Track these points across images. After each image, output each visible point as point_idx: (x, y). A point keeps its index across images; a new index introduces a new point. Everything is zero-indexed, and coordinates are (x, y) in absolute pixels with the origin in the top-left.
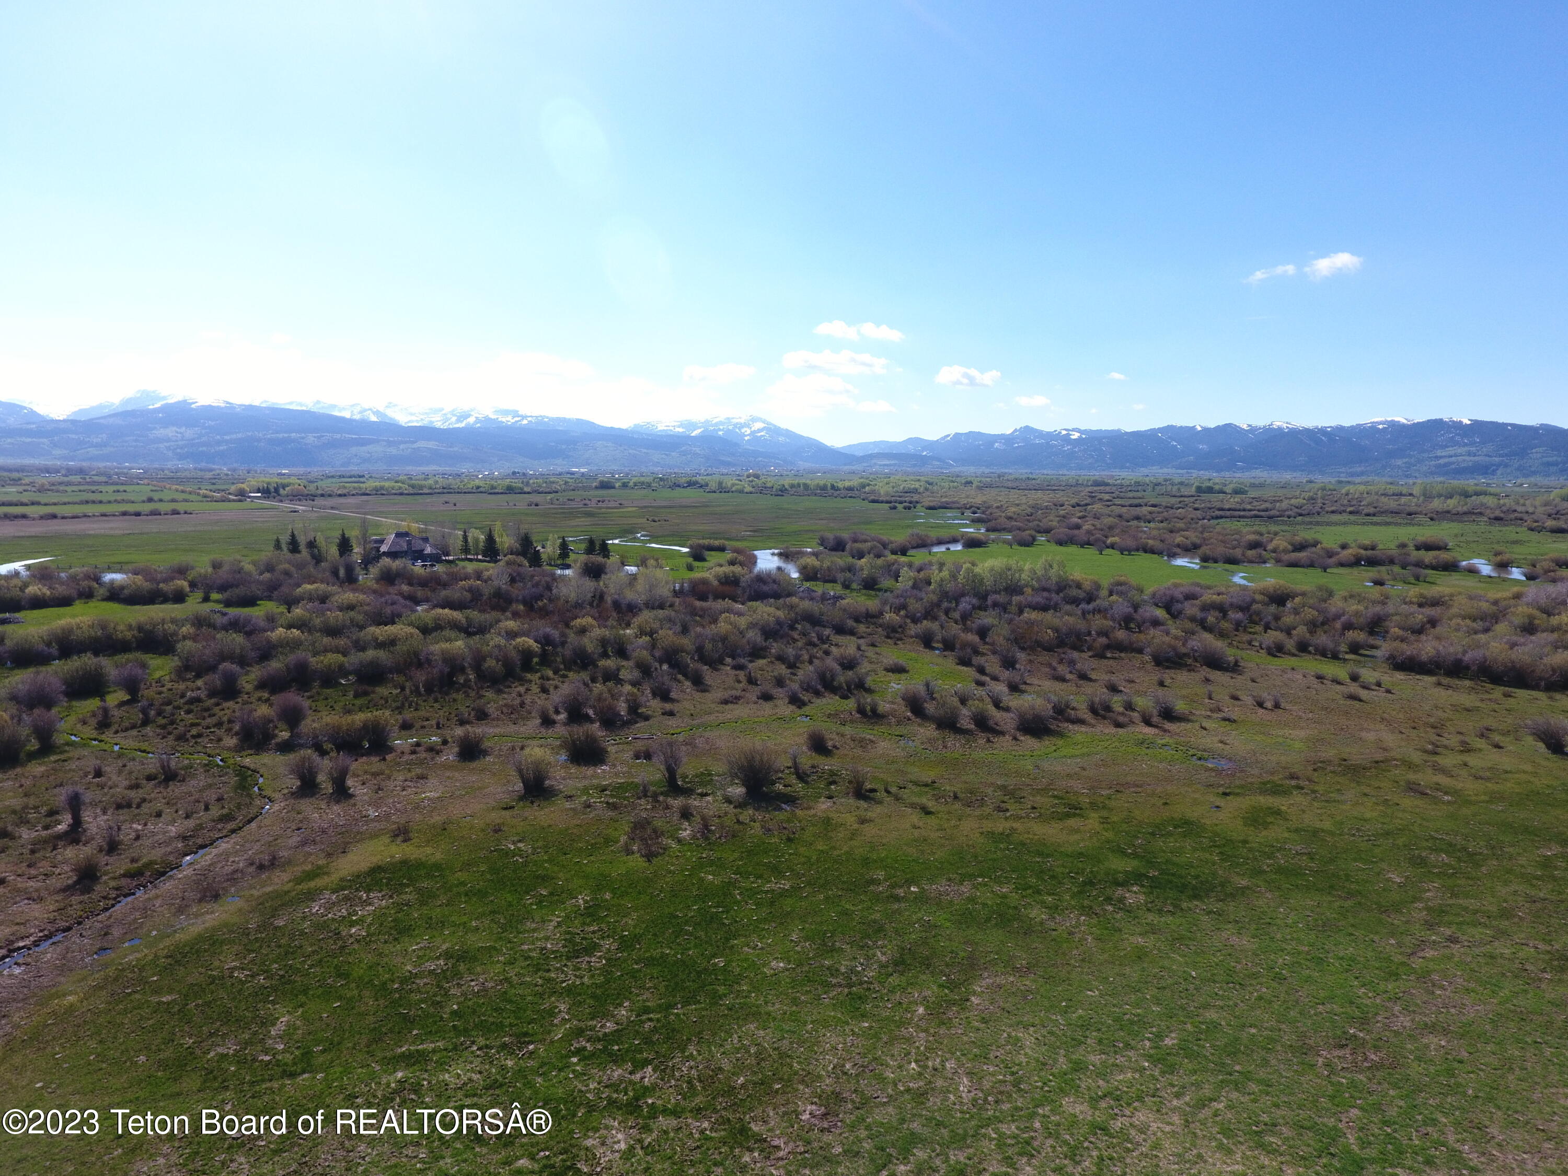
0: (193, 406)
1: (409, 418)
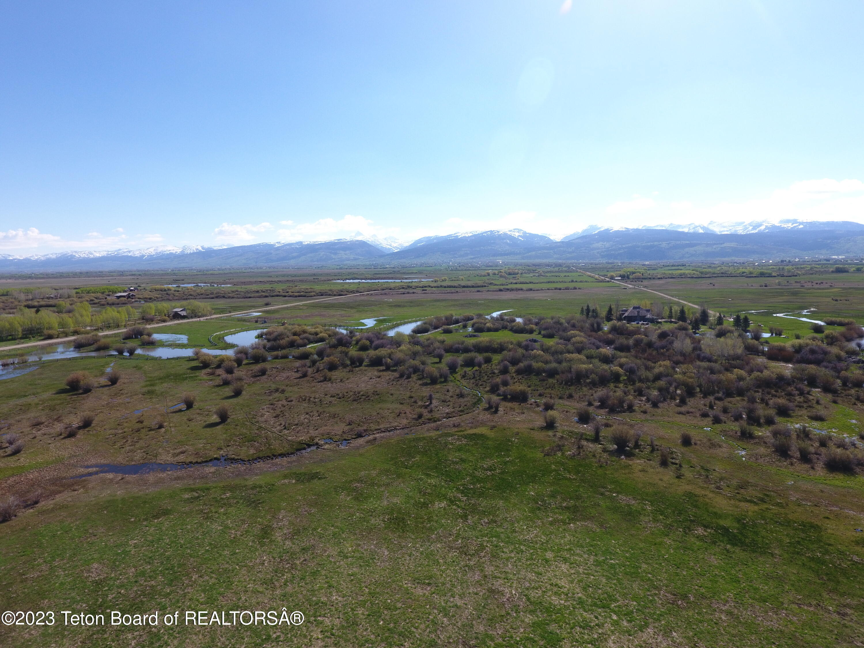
1: (722, 229)
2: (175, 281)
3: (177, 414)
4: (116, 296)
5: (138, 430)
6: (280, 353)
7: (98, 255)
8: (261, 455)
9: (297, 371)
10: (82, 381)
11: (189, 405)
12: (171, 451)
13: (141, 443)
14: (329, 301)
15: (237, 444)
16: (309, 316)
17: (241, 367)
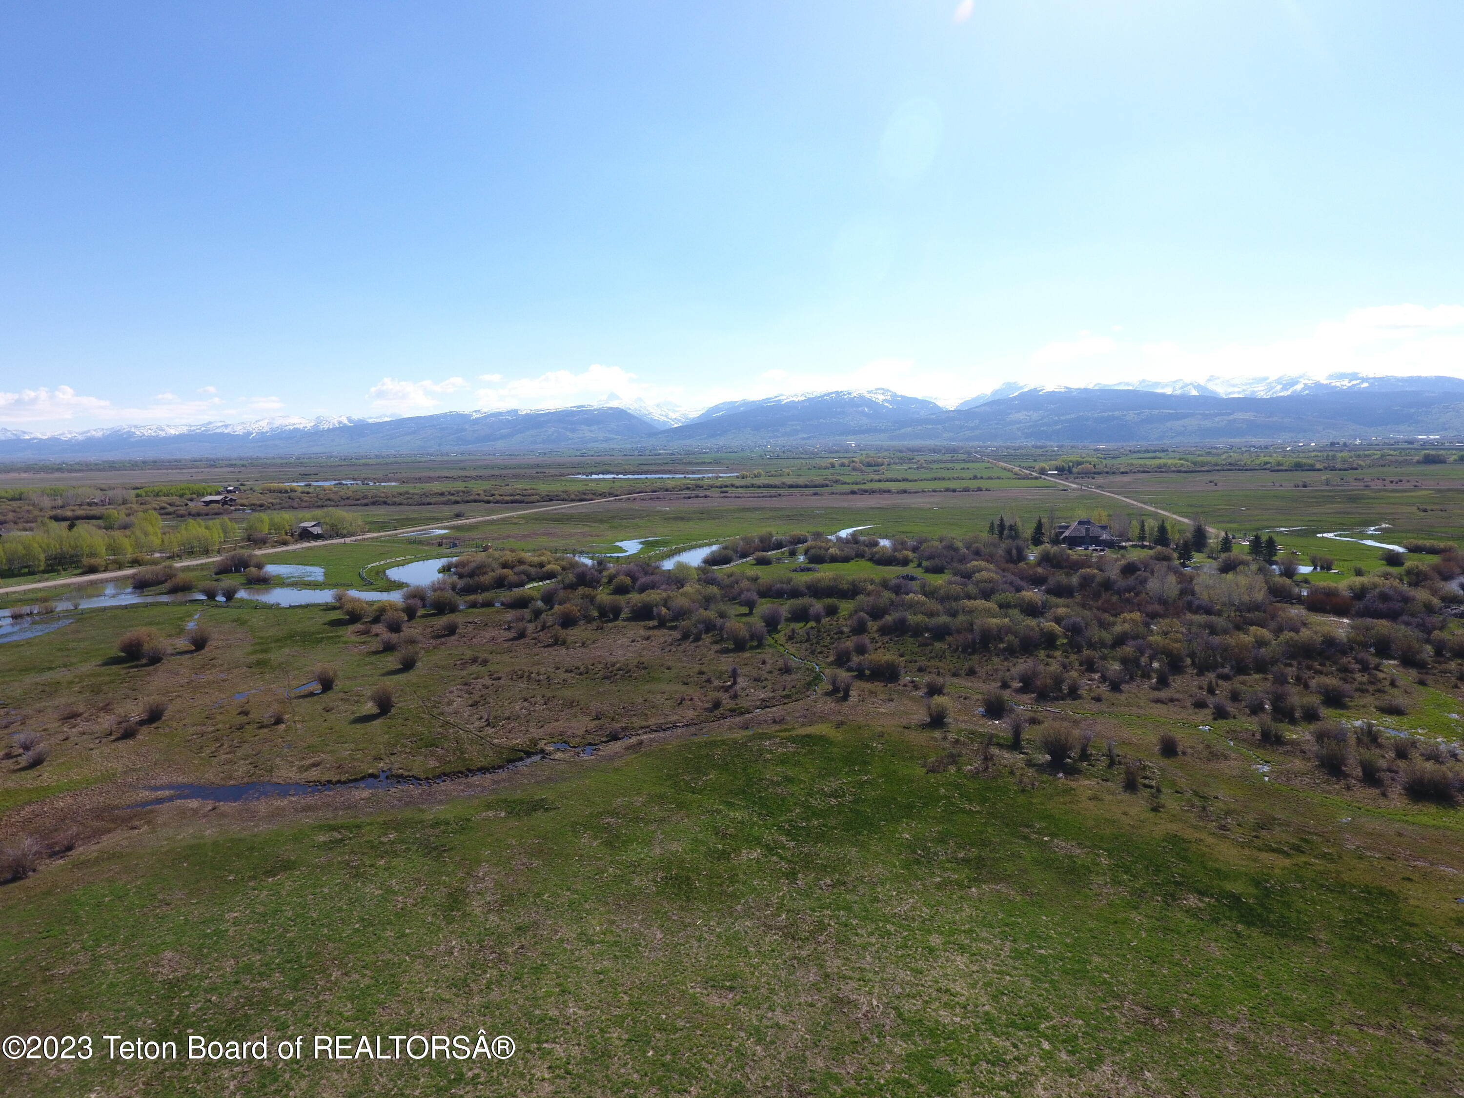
0: (1041, 393)
1: (1231, 389)
2: (304, 476)
3: (307, 699)
4: (204, 502)
5: (241, 727)
6: (480, 598)
7: (173, 432)
8: (447, 770)
9: (509, 628)
10: (146, 644)
11: (327, 685)
12: (297, 763)
13: (246, 749)
14: (563, 511)
15: (408, 751)
16: (529, 536)
17: (414, 621)
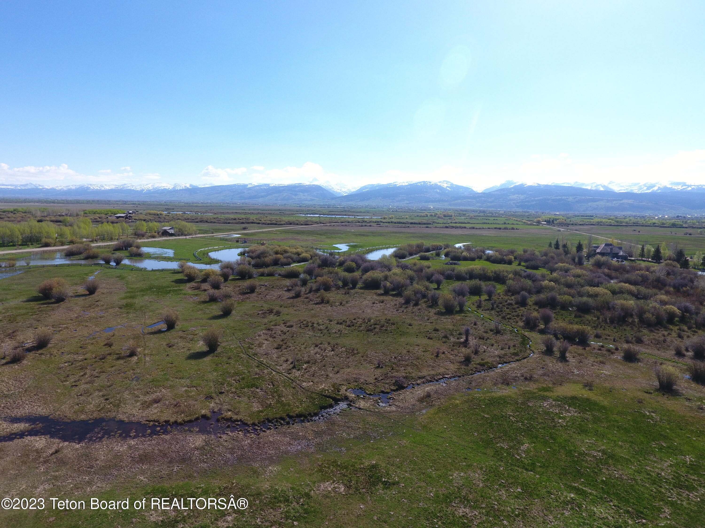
0: (525, 186)
1: (620, 188)
2: (167, 209)
3: (156, 336)
4: (116, 217)
5: (103, 358)
6: (266, 270)
7: (108, 188)
8: (271, 416)
9: (289, 290)
10: (54, 289)
11: (171, 325)
12: (142, 397)
13: (103, 380)
15: (234, 390)
16: (284, 239)
17: (227, 283)
